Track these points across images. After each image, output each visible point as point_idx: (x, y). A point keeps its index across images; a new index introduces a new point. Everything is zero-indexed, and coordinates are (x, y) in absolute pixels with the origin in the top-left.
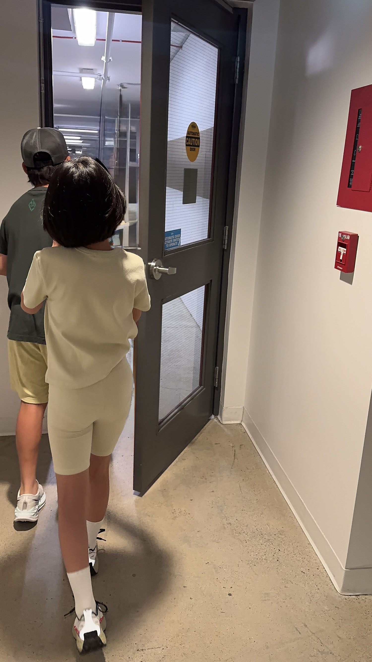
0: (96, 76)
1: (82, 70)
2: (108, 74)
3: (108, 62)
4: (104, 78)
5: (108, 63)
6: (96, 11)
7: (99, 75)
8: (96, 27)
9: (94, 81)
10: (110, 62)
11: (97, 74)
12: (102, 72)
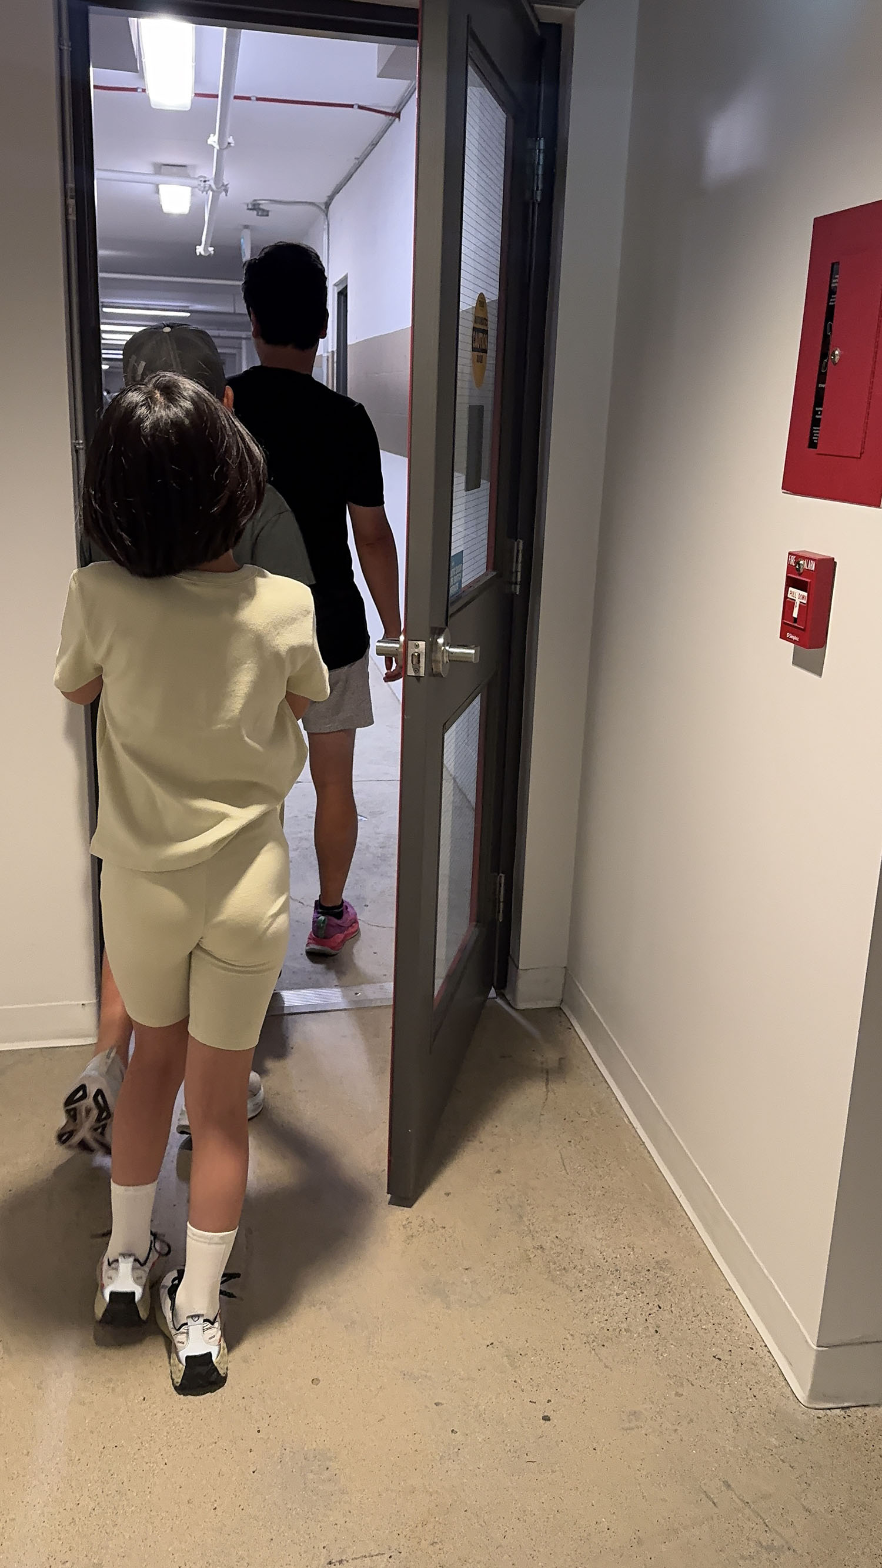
0: (196, 183)
1: (160, 168)
2: (224, 178)
3: (224, 149)
4: (214, 187)
5: (225, 152)
6: (194, 25)
7: (201, 181)
8: (195, 66)
9: (190, 194)
10: (229, 149)
11: (197, 177)
12: (210, 174)
